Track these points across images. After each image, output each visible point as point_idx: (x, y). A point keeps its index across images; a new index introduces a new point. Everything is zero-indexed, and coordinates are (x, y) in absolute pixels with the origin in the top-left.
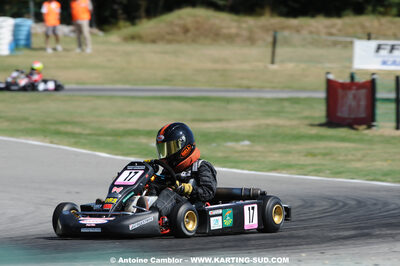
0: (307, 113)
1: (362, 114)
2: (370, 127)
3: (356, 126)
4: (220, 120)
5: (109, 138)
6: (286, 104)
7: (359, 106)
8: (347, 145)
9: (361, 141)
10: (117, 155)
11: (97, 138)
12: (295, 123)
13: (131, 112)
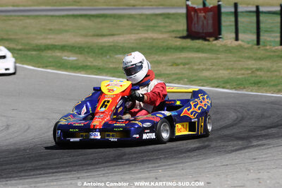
0: (174, 28)
1: (210, 30)
2: (217, 39)
3: (208, 38)
4: (113, 35)
5: (34, 53)
6: (160, 19)
7: (208, 23)
8: (201, 55)
9: (211, 51)
10: (39, 67)
11: (26, 53)
12: (165, 36)
13: (50, 30)
